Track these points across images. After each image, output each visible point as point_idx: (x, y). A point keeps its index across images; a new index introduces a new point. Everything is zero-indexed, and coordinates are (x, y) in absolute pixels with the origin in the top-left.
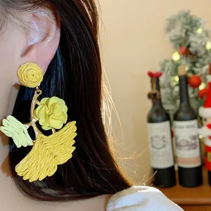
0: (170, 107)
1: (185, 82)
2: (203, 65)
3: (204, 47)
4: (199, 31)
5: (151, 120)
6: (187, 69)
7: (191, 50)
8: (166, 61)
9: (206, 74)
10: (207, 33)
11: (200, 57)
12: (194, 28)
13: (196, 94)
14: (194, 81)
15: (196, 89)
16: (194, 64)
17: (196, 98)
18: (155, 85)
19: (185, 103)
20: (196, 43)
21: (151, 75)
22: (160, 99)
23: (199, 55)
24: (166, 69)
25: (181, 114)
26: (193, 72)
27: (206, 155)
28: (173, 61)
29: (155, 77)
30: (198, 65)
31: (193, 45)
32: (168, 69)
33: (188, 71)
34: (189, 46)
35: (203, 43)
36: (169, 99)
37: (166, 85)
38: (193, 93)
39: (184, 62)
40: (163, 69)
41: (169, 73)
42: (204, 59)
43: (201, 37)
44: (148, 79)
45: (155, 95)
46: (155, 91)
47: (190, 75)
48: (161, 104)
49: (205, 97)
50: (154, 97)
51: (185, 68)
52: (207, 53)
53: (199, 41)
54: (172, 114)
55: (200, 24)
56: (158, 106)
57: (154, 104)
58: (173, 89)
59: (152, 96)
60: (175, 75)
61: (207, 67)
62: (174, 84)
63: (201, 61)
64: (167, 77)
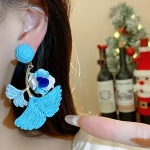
0: (113, 70)
1: (124, 52)
2: (136, 40)
3: (137, 28)
4: (133, 17)
5: (100, 79)
6: (125, 43)
7: (128, 30)
8: (110, 38)
9: (138, 47)
10: (138, 18)
11: (134, 35)
12: (129, 15)
13: (131, 61)
14: (130, 51)
15: (131, 58)
16: (129, 40)
17: (131, 64)
18: (102, 55)
19: (123, 67)
20: (131, 25)
21: (99, 47)
22: (106, 65)
23: (133, 33)
24: (110, 43)
25: (121, 75)
26: (129, 45)
27: (139, 103)
28: (114, 38)
29: (102, 49)
30: (132, 40)
31: (129, 26)
32: (111, 44)
33: (126, 45)
34: (126, 27)
35: (136, 26)
36: (112, 65)
37: (110, 55)
38: (129, 60)
39: (122, 38)
40: (108, 43)
41: (112, 46)
42: (137, 36)
43: (134, 21)
44: (98, 50)
45: (103, 61)
46: (103, 59)
47: (127, 47)
48: (106, 68)
49: (137, 63)
50: (102, 63)
51: (123, 43)
52: (138, 32)
53: (133, 24)
54: (114, 75)
55: (133, 12)
56: (104, 69)
57: (102, 68)
58: (114, 58)
60: (116, 48)
61: (139, 42)
62: (116, 54)
63: (134, 37)
64: (111, 49)
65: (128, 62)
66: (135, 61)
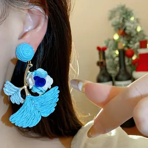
0: (112, 72)
1: (124, 54)
2: (135, 42)
3: (136, 30)
4: (132, 19)
5: (99, 81)
6: (124, 45)
7: (127, 32)
8: (109, 40)
9: (137, 49)
10: (137, 20)
11: (133, 37)
12: (129, 17)
13: (130, 63)
14: (129, 53)
15: (130, 59)
16: (129, 42)
17: (130, 65)
18: (102, 57)
19: (123, 68)
20: (130, 27)
21: (99, 48)
22: (105, 66)
23: (132, 35)
24: (109, 45)
26: (128, 47)
28: (114, 40)
29: (101, 51)
30: (131, 42)
31: (128, 28)
32: (111, 45)
33: (125, 47)
34: (125, 29)
35: (135, 28)
36: (111, 66)
37: (109, 56)
38: (128, 61)
39: (122, 40)
40: (107, 45)
41: (111, 48)
42: (136, 38)
43: (133, 23)
44: (97, 52)
45: (102, 63)
46: (102, 60)
47: (126, 49)
48: (106, 69)
50: (101, 64)
51: (122, 45)
52: (137, 34)
53: (132, 26)
54: (113, 76)
55: (133, 14)
56: (104, 71)
57: (101, 70)
58: (114, 59)
59: (100, 64)
60: (116, 50)
61: (138, 44)
62: (115, 56)
63: (134, 39)
64: (110, 51)
65: (127, 64)
66: (134, 63)
